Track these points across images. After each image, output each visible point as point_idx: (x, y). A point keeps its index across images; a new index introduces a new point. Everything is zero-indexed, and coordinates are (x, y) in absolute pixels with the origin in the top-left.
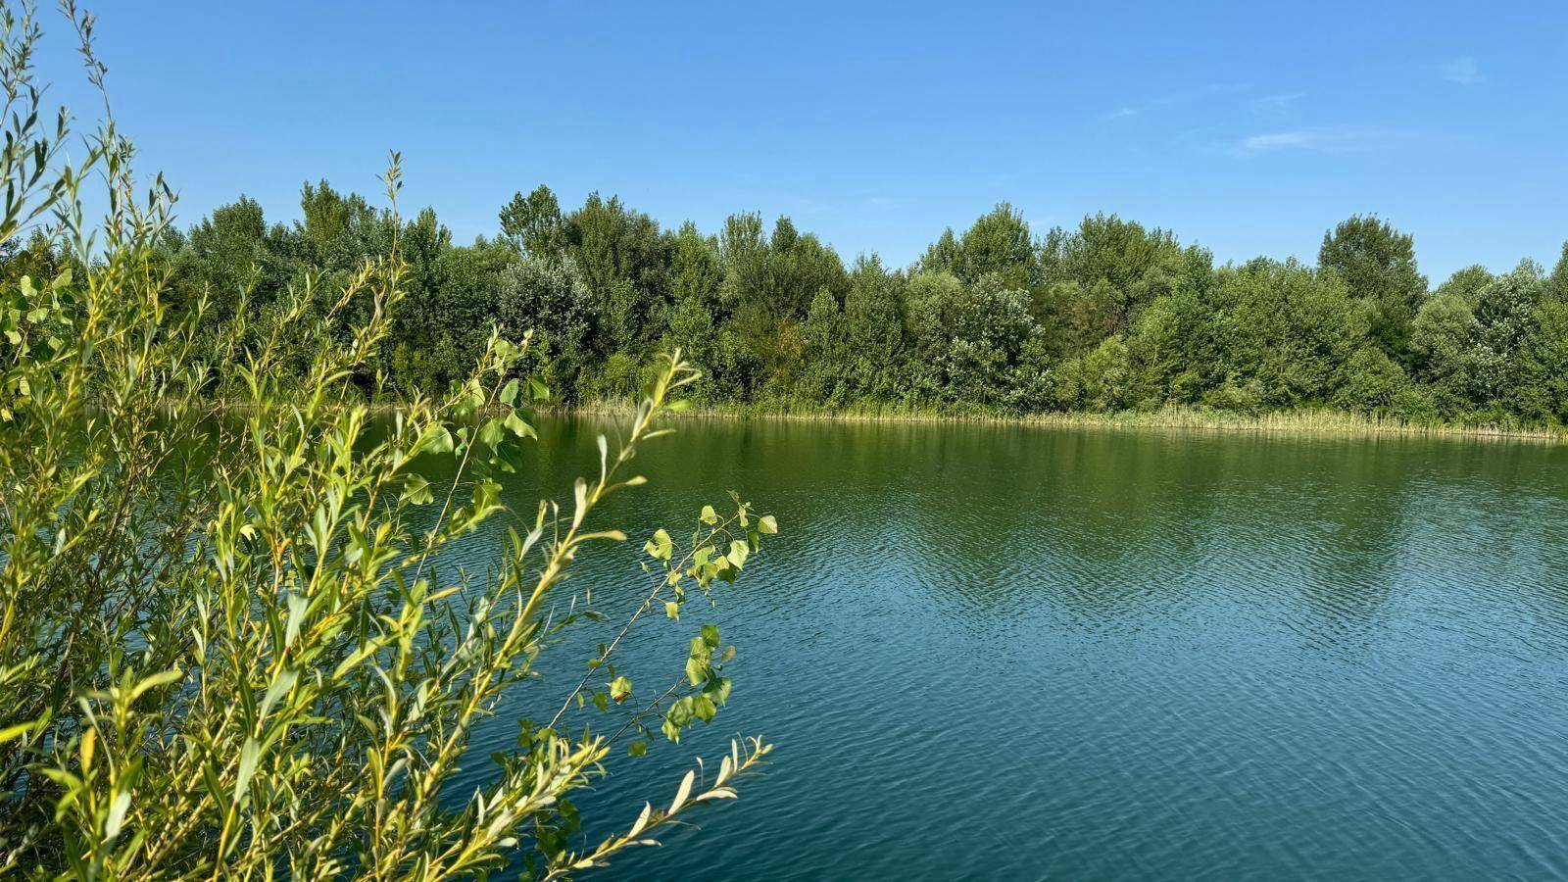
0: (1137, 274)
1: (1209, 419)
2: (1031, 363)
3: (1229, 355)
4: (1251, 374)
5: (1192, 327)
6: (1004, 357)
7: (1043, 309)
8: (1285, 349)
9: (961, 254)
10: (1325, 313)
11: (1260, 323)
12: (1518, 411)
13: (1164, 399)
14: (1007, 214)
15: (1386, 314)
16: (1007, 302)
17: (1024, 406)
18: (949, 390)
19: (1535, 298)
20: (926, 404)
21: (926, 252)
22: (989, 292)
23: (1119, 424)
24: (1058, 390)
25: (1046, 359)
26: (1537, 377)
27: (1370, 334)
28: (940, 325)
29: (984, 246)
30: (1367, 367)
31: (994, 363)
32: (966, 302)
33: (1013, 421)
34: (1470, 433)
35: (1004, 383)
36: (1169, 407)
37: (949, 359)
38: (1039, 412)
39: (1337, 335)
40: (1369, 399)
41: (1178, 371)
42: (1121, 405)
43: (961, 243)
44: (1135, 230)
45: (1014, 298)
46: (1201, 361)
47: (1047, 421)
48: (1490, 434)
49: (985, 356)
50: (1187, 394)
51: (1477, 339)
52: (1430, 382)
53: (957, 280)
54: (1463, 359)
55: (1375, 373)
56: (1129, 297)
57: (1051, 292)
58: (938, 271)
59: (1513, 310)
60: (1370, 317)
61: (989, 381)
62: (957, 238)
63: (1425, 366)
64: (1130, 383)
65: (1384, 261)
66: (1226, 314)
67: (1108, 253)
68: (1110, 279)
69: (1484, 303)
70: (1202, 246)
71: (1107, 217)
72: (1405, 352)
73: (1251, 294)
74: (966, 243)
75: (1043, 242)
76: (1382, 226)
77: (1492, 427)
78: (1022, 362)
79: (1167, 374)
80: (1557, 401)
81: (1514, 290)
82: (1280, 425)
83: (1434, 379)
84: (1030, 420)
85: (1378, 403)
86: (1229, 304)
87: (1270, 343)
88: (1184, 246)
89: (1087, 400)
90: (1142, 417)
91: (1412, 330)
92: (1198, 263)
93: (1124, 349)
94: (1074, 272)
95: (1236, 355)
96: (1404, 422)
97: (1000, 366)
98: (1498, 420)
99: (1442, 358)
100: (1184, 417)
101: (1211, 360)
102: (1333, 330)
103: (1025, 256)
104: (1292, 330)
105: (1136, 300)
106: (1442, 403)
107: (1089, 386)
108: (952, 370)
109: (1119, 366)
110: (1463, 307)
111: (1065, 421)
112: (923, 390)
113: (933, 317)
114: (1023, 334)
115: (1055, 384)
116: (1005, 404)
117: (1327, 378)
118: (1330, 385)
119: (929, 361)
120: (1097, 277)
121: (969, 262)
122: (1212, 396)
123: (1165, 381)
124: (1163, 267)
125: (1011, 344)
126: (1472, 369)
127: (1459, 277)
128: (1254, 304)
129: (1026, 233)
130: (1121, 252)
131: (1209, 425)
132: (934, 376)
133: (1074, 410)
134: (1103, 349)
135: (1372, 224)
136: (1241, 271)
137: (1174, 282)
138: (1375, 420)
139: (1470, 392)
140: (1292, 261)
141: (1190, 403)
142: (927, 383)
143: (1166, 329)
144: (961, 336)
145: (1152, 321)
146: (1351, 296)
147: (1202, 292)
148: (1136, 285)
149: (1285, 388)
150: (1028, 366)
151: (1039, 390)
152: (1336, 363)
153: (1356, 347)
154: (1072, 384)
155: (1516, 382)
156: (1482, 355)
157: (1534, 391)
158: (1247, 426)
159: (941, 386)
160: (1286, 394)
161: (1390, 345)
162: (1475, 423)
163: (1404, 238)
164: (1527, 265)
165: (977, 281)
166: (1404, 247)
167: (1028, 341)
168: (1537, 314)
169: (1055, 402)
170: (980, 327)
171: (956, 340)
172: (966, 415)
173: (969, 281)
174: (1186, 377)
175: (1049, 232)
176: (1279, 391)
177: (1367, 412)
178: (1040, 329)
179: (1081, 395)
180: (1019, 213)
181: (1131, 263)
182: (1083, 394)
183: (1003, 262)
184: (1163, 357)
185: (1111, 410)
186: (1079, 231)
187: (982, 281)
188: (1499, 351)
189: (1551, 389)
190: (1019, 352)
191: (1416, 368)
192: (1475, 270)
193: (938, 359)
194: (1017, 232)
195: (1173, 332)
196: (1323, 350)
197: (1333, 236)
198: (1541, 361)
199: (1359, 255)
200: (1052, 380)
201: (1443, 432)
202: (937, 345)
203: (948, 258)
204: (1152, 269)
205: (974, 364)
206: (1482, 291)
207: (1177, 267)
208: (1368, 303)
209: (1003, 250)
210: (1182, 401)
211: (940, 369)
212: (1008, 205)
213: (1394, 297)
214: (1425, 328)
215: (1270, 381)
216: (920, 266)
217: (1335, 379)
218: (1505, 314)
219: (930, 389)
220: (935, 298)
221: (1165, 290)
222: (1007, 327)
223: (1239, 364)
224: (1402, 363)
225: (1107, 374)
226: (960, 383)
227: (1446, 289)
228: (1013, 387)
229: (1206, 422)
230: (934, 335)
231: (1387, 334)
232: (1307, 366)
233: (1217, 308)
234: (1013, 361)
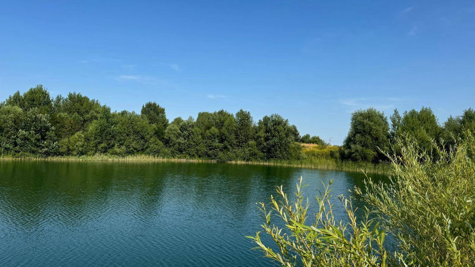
0: (87, 112)
1: (110, 158)
2: (50, 139)
3: (116, 139)
4: (122, 144)
5: (105, 130)
6: (40, 137)
7: (54, 121)
8: (132, 137)
9: (23, 100)
10: (143, 127)
11: (125, 129)
12: (189, 154)
13: (96, 152)
14: (41, 88)
15: (159, 128)
16: (41, 118)
17: (47, 154)
18: (17, 148)
19: (192, 126)
20: (7, 153)
21: (8, 98)
22: (34, 114)
23: (81, 160)
24: (60, 149)
25: (56, 138)
26: (193, 146)
27: (155, 134)
28: (14, 125)
29: (32, 98)
30: (155, 143)
31: (36, 139)
32: (24, 117)
33: (43, 159)
34: (179, 160)
35: (40, 146)
36: (97, 154)
37: (17, 137)
38: (53, 156)
39: (146, 134)
40: (155, 151)
41: (100, 143)
42: (82, 153)
43: (23, 96)
44: (86, 99)
45: (44, 117)
46: (107, 140)
47: (55, 159)
48: (184, 160)
49: (32, 137)
50: (103, 150)
51: (180, 136)
52: (170, 147)
53: (21, 109)
54: (177, 141)
55: (156, 144)
56: (84, 120)
57: (58, 116)
58: (13, 105)
59: (188, 129)
60: (155, 129)
61: (33, 145)
62: (22, 94)
63: (168, 143)
64: (85, 147)
65: (158, 114)
66: (115, 126)
67: (77, 105)
68: (78, 113)
69: (181, 127)
70: (107, 106)
71: (77, 94)
72: (163, 139)
73: (122, 121)
74: (25, 97)
75: (55, 99)
76: (157, 105)
77: (184, 158)
78: (47, 139)
79: (97, 144)
80: (198, 152)
81: (188, 124)
82: (130, 159)
83: (170, 146)
84: (50, 159)
85: (157, 153)
86: (116, 123)
87: (128, 135)
88: (102, 105)
89: (70, 152)
90: (89, 157)
91: (165, 133)
92: (106, 111)
93: (83, 136)
94: (65, 110)
95: (118, 138)
96: (164, 158)
97: (38, 140)
98: (185, 157)
99: (172, 141)
100: (102, 157)
101: (110, 140)
102: (145, 132)
103: (48, 102)
104: (134, 132)
105: (87, 121)
106: (173, 152)
107: (71, 147)
108: (19, 141)
109: (81, 141)
110: (177, 128)
111: (62, 159)
112: (6, 148)
113: (10, 122)
114: (47, 129)
115: (59, 147)
116: (40, 153)
117: (144, 146)
118: (144, 148)
119: (9, 138)
120: (74, 112)
121: (26, 103)
122: (110, 151)
123: (96, 146)
124: (96, 111)
125: (43, 132)
126: (179, 144)
127: (176, 120)
128: (123, 124)
129: (48, 96)
130: (82, 105)
131: (110, 160)
132: (11, 143)
133: (66, 155)
134: (76, 135)
135: (155, 104)
136: (119, 114)
137: (99, 115)
138: (156, 157)
139: (179, 150)
140: (134, 112)
141: (104, 153)
142: (8, 146)
143: (96, 130)
144: (23, 129)
145: (92, 127)
146: (150, 123)
147: (107, 119)
148: (87, 116)
149: (132, 149)
150: (49, 140)
151: (53, 148)
152: (146, 141)
153: (151, 137)
154: (65, 147)
155: (189, 147)
156: (181, 140)
157: (193, 150)
158: (121, 160)
159: (14, 147)
160: (132, 150)
161: (160, 137)
162: (180, 158)
163: (163, 109)
164: (191, 118)
165: (29, 110)
166: (163, 111)
167: (49, 132)
168: (193, 130)
169: (59, 152)
170: (31, 126)
171: (20, 130)
172: (24, 157)
173: (26, 110)
174: (103, 145)
175: (57, 96)
176: (130, 149)
177: (154, 155)
178: (53, 128)
179: (68, 150)
180: (46, 89)
181: (85, 109)
182: (69, 150)
183: (40, 104)
184: (95, 139)
185: (78, 155)
186: (68, 97)
187: (31, 110)
188: (185, 139)
189: (196, 149)
190: (45, 135)
191: (166, 144)
192: (179, 118)
193: (13, 137)
194: (45, 95)
195: (98, 131)
196: (142, 138)
197: (145, 106)
198: (194, 142)
199: (152, 112)
200: (58, 145)
201: (173, 160)
202: (13, 132)
203: (18, 101)
204: (92, 111)
205: (28, 139)
206: (181, 124)
207: (100, 111)
208: (154, 126)
209: (40, 101)
210: (101, 152)
211: (13, 141)
212: (42, 86)
213: (161, 124)
214: (168, 133)
215: (128, 147)
216: (6, 103)
217: (145, 146)
218: (186, 130)
219: (9, 148)
220: (12, 115)
221: (96, 118)
222: (41, 127)
223: (119, 141)
224: (163, 142)
225: (77, 144)
226: (22, 146)
227: (173, 123)
228: (43, 147)
229: (109, 159)
230: (11, 128)
231: (159, 134)
232: (138, 142)
233: (112, 125)
234: (43, 138)
